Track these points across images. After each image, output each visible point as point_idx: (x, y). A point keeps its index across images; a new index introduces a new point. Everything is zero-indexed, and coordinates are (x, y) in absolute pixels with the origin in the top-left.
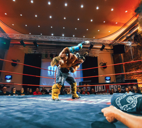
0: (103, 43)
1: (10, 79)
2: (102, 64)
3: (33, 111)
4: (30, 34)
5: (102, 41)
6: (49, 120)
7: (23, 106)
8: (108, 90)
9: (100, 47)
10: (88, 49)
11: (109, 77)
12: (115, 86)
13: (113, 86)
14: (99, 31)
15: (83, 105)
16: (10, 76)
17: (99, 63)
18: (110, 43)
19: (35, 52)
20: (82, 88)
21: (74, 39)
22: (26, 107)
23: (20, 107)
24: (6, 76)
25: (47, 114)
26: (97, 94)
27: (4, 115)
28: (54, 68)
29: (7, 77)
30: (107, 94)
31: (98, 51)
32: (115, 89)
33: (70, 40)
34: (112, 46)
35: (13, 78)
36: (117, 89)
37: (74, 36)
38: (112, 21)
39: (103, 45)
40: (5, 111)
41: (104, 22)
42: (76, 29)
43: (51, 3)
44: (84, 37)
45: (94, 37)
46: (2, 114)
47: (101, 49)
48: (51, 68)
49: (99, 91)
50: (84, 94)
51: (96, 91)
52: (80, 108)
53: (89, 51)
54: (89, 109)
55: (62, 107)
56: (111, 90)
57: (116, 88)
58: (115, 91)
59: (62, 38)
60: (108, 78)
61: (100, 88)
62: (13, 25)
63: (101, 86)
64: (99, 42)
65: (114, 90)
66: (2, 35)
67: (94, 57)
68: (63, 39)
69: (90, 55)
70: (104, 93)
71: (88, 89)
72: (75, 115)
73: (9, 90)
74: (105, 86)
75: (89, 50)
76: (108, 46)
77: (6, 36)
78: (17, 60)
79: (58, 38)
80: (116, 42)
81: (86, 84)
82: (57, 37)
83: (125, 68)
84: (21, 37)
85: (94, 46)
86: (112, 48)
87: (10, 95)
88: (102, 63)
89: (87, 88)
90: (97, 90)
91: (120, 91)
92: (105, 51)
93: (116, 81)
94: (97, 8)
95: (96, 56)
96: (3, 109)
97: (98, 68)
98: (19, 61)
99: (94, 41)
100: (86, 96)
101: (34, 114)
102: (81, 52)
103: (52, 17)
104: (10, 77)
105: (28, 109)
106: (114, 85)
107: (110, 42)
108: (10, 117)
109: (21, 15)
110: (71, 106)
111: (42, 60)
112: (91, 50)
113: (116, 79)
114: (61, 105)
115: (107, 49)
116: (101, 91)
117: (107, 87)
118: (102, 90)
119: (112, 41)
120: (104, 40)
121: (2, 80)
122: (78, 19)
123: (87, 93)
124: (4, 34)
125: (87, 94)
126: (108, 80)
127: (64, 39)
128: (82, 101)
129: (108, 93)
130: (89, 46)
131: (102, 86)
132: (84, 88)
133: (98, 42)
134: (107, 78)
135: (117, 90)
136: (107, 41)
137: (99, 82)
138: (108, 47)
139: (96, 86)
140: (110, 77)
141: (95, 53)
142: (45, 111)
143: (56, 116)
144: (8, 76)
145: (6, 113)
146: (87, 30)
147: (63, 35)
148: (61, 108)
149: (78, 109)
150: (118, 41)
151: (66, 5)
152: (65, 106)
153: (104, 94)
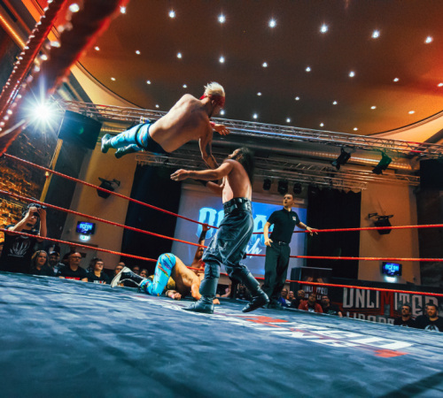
0: (385, 149)
1: (88, 233)
2: (375, 219)
3: (149, 337)
4: (157, 106)
5: (383, 143)
6: (192, 372)
7: (121, 318)
8: (388, 307)
9: (375, 161)
10: (330, 166)
11: (396, 264)
12: (414, 297)
13: (408, 296)
14: (373, 108)
15: (297, 343)
16: (90, 223)
17: (367, 215)
18: (412, 152)
19: (167, 161)
20: (301, 289)
21: (289, 129)
22: (128, 321)
23: (113, 318)
24: (79, 223)
25: (187, 354)
26: (348, 314)
27: (74, 335)
28: (217, 216)
29: (82, 226)
30: (382, 321)
31: (366, 176)
32: (414, 309)
33: (277, 131)
34: (417, 160)
35: (98, 231)
36: (424, 309)
37: (288, 121)
38: (427, 76)
39: (383, 154)
40: (75, 323)
41: (396, 80)
42: (297, 99)
43: (227, 19)
44: (322, 125)
45: (355, 129)
46: (69, 331)
47: (378, 170)
48: (208, 214)
49: (357, 306)
50: (304, 308)
51: (345, 305)
52: (287, 351)
53: (333, 171)
54: (314, 360)
55: (232, 339)
56: (400, 309)
57: (420, 304)
58: (414, 313)
59: (251, 125)
60: (393, 268)
61: (360, 297)
62: (113, 79)
63: (363, 292)
64: (371, 144)
65: (411, 310)
66: (81, 108)
67: (351, 192)
68: (253, 129)
69: (337, 185)
70: (374, 318)
71: (320, 294)
72: (269, 373)
73: (85, 266)
74: (378, 293)
75: (335, 168)
76: (401, 159)
77: (91, 110)
78: (114, 181)
79: (240, 123)
80: (433, 148)
81: (316, 276)
82: (236, 123)
84: (131, 114)
85: (354, 158)
86: (417, 167)
87: (85, 280)
88: (376, 214)
89: (314, 291)
90: (348, 303)
91: (432, 320)
92: (391, 177)
93: (422, 283)
94: (376, 35)
95: (355, 189)
96: (72, 316)
97: (358, 231)
98: (119, 185)
99: (354, 142)
100: (310, 318)
101: (153, 345)
102: (309, 173)
103: (226, 60)
104: (90, 227)
105: (136, 331)
106: (411, 295)
107: (409, 149)
108: (90, 344)
109: (138, 52)
110: (260, 341)
111: (185, 186)
112: (343, 168)
113: (423, 275)
114: (229, 332)
115: (396, 170)
116: (363, 306)
117: (387, 299)
118: (368, 306)
119: (417, 145)
120: (389, 140)
121: (68, 232)
122: (308, 70)
123: (313, 308)
124: (88, 105)
125: (313, 311)
126: (390, 275)
127: (258, 129)
128: (295, 330)
129: (387, 318)
130: (337, 156)
131: (368, 292)
132: (308, 289)
133: (366, 144)
134: (387, 266)
135: (421, 314)
136: (400, 144)
137: (359, 278)
138: (404, 162)
139: (349, 289)
140: (400, 266)
141: (355, 181)
142: (180, 343)
143: (213, 364)
144: (84, 222)
145: (77, 330)
146: (335, 103)
147: (255, 116)
148: (228, 341)
149: (279, 355)
150: (439, 147)
151: (272, 24)
152: (241, 337)
153: (372, 319)
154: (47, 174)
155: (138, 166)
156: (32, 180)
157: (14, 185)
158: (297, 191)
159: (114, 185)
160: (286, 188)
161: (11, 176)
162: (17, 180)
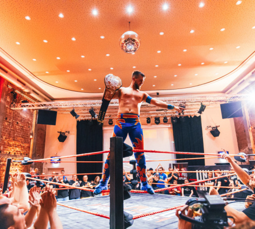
2: (210, 129)
14: (196, 75)
17: (206, 127)
35: (62, 160)
42: (155, 77)
61: (205, 175)
67: (195, 116)
69: (187, 114)
71: (183, 177)
78: (66, 132)
81: (180, 167)
83: (253, 136)
88: (210, 127)
90: (199, 180)
98: (69, 133)
111: (105, 128)
121: (46, 163)
139: (198, 173)
144: (54, 157)
146: (175, 76)
154: (31, 137)
155: (78, 122)
156: (25, 142)
157: (17, 149)
158: (165, 121)
159: (66, 134)
160: (159, 120)
161: (15, 144)
162: (18, 146)
